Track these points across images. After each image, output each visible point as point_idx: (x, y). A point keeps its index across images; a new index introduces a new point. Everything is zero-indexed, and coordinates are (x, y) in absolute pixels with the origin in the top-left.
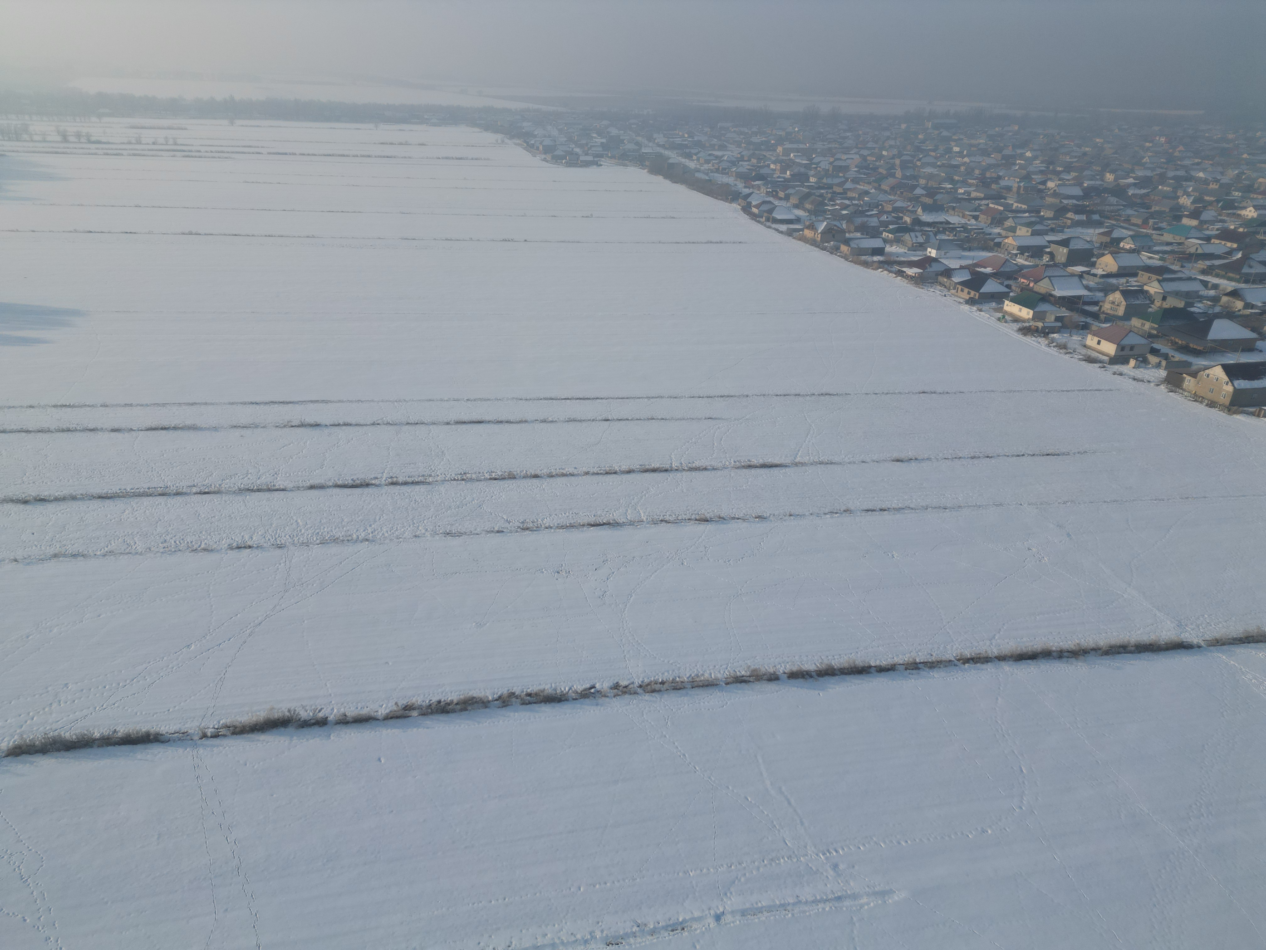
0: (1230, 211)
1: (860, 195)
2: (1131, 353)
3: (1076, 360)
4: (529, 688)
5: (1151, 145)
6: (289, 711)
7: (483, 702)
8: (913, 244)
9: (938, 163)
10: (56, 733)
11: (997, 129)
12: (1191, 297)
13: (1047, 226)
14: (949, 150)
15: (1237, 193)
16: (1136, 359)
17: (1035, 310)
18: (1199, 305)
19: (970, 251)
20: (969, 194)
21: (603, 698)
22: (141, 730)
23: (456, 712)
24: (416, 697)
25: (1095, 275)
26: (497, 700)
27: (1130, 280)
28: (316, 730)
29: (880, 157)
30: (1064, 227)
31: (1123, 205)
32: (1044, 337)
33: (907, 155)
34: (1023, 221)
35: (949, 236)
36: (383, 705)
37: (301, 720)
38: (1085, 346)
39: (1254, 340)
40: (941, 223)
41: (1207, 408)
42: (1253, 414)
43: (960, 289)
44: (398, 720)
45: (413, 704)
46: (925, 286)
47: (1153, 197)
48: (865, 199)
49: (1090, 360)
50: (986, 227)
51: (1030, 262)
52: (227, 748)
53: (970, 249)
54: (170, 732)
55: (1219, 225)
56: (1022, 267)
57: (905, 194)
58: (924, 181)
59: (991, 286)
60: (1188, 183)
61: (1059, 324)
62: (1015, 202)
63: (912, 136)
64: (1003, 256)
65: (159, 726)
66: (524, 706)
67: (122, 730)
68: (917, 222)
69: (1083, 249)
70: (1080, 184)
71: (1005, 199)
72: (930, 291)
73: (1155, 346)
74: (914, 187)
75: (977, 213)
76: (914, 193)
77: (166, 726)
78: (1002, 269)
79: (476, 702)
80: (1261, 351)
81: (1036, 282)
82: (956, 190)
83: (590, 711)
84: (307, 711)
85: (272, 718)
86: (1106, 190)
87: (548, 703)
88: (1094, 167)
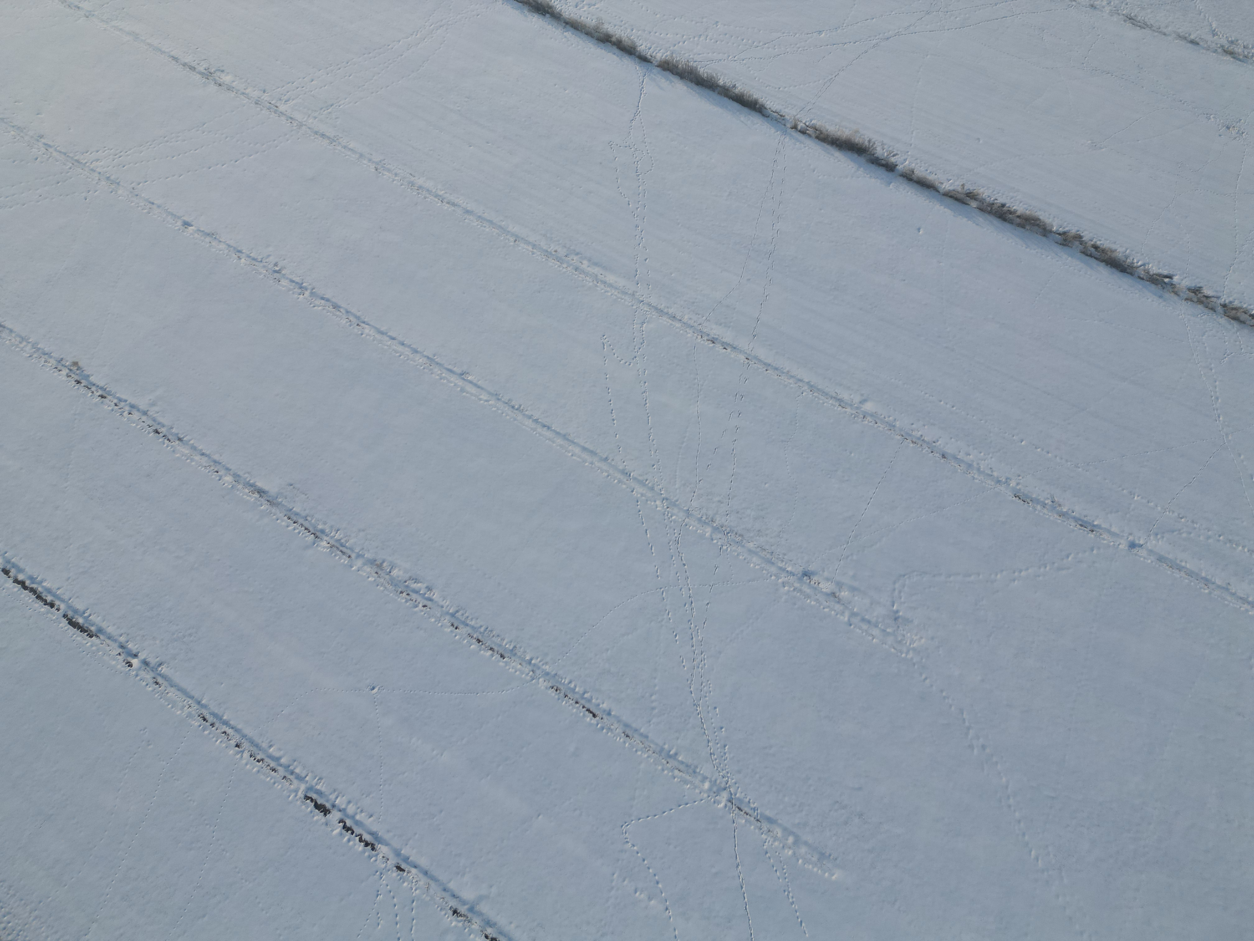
4: (1100, 240)
6: (869, 141)
7: (1045, 229)
10: (695, 65)
21: (1172, 294)
22: (753, 95)
23: (1012, 223)
24: (985, 188)
26: (1059, 234)
28: (881, 171)
36: (951, 180)
37: (875, 156)
44: (956, 202)
45: (978, 194)
52: (807, 148)
54: (772, 109)
65: (767, 99)
66: (1083, 256)
67: (740, 88)
77: (771, 102)
79: (1038, 225)
83: (1148, 299)
84: (883, 150)
85: (853, 140)
87: (1109, 266)
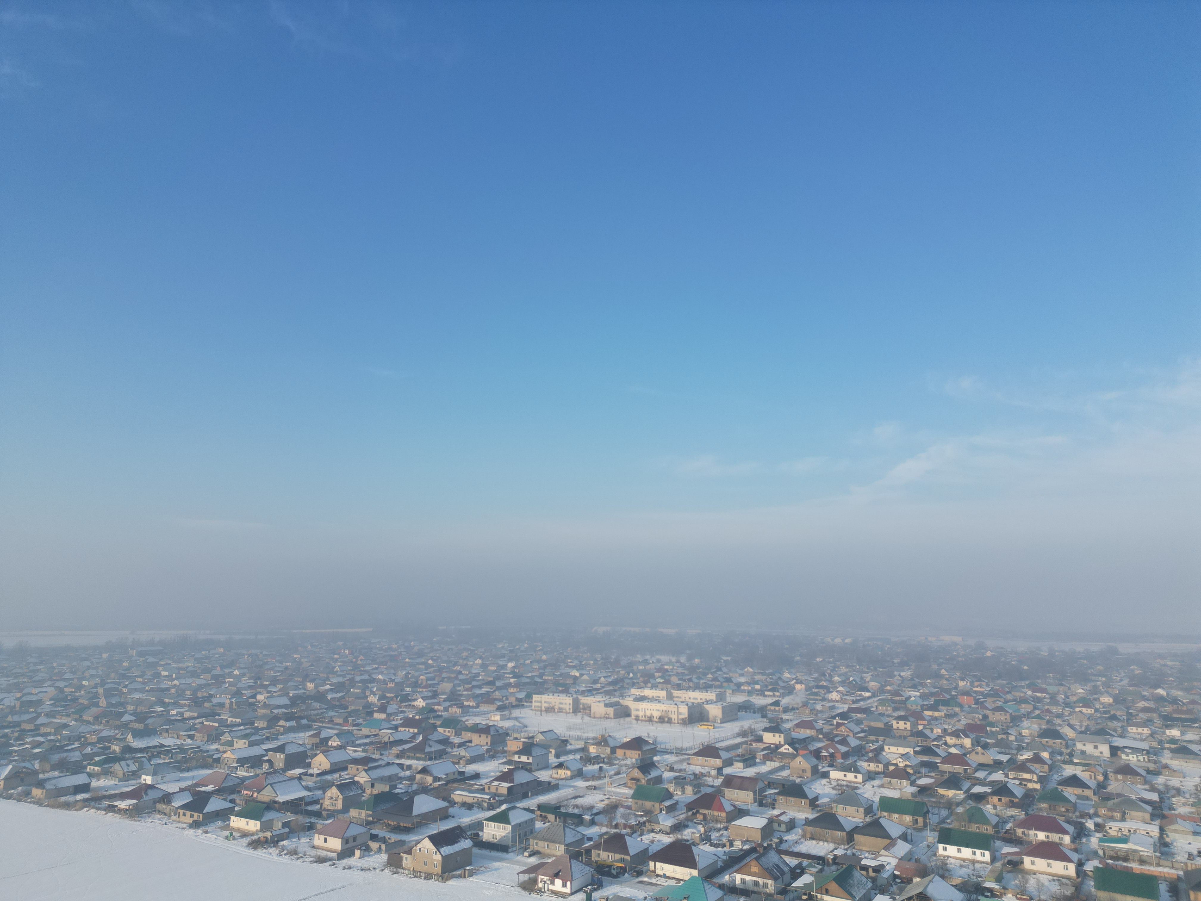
0: (406, 704)
1: (56, 729)
2: (355, 844)
3: (308, 864)
5: (338, 656)
8: (124, 773)
9: (147, 688)
11: (203, 653)
12: (393, 780)
13: (262, 736)
14: (157, 675)
15: (408, 689)
16: (361, 850)
17: (262, 820)
18: (401, 786)
19: (188, 771)
20: (182, 714)
25: (312, 775)
27: (342, 774)
29: (80, 687)
30: (278, 735)
31: (325, 709)
32: (274, 847)
33: (112, 683)
34: (239, 734)
35: (164, 759)
38: (313, 847)
39: (446, 808)
40: (155, 747)
41: (425, 881)
42: (460, 876)
43: (181, 814)
46: (142, 817)
47: (347, 699)
48: (64, 732)
49: (321, 860)
50: (203, 745)
51: (251, 772)
53: (188, 770)
55: (401, 716)
56: (243, 779)
57: (111, 722)
58: (132, 707)
59: (215, 805)
60: (372, 685)
61: (287, 830)
62: (229, 717)
63: (115, 664)
64: (223, 771)
68: (128, 749)
69: (298, 753)
70: (287, 695)
71: (219, 715)
72: (147, 822)
73: (374, 832)
74: (122, 714)
75: (193, 733)
76: (121, 720)
78: (224, 785)
80: (453, 817)
81: (259, 791)
82: (168, 712)
86: (309, 697)
88: (296, 679)
